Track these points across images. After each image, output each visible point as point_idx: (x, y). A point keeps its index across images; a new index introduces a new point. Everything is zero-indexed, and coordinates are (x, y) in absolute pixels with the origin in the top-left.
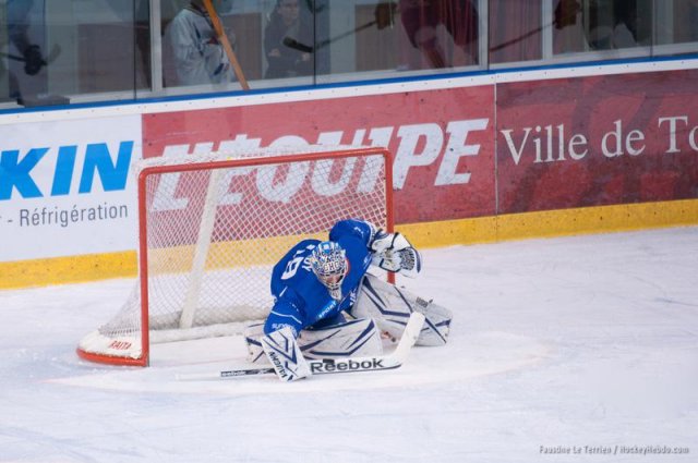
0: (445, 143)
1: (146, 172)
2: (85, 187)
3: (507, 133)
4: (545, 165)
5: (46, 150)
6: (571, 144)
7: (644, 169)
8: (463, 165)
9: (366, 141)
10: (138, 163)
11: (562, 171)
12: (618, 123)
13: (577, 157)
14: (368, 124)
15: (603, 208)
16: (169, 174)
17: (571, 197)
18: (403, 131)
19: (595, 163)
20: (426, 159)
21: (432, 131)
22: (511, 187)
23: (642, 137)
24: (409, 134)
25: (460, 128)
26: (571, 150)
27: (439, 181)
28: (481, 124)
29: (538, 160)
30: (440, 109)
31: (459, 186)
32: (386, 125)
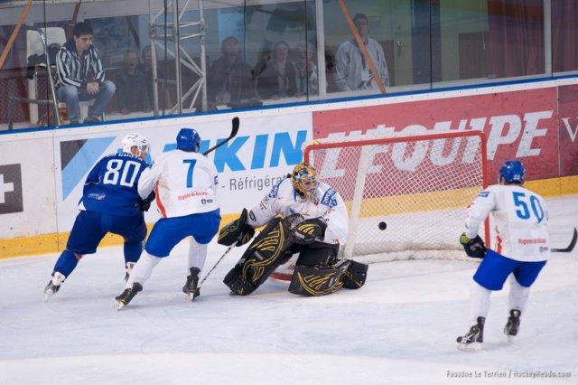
0: (523, 128)
2: (274, 163)
3: (566, 121)
5: (247, 138)
8: (535, 143)
9: (468, 126)
14: (469, 116)
18: (494, 120)
20: (509, 139)
21: (514, 120)
22: (569, 158)
24: (498, 122)
25: (533, 118)
27: (519, 154)
28: (547, 115)
30: (519, 105)
31: (533, 157)
32: (481, 117)
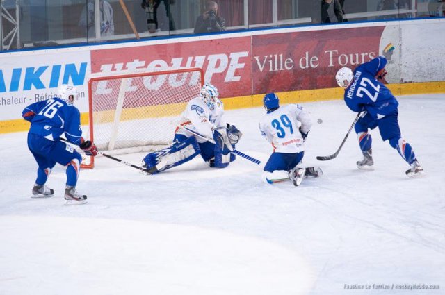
0: (229, 63)
1: (92, 80)
2: (65, 82)
3: (257, 58)
4: (274, 73)
5: (46, 67)
6: (286, 63)
7: (318, 74)
8: (236, 74)
9: (193, 63)
10: (89, 75)
11: (282, 75)
12: (307, 53)
13: (288, 69)
14: (194, 54)
15: (301, 91)
16: (102, 81)
17: (286, 87)
18: (210, 57)
19: (297, 71)
20: (220, 70)
21: (223, 57)
22: (259, 82)
23: (317, 59)
24: (213, 59)
25: (236, 56)
26: (286, 65)
27: (227, 80)
28: (245, 54)
29: (271, 70)
30: (227, 48)
31: (235, 82)
32: (202, 55)
